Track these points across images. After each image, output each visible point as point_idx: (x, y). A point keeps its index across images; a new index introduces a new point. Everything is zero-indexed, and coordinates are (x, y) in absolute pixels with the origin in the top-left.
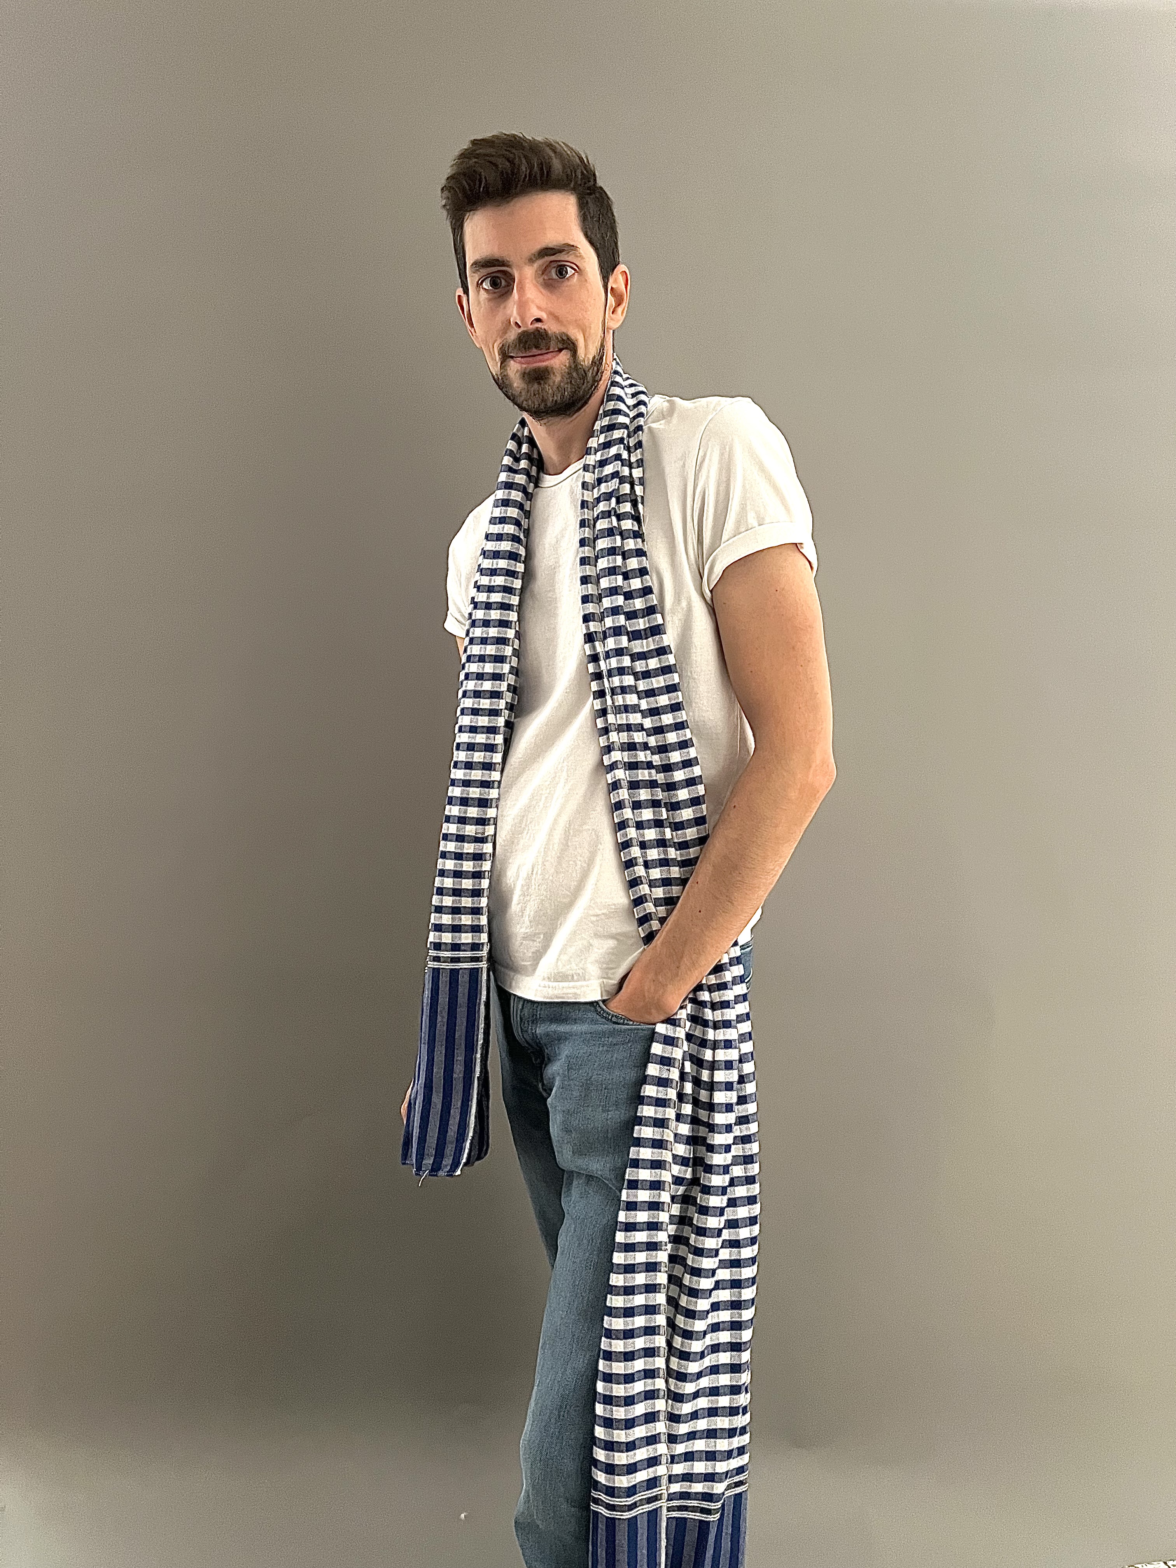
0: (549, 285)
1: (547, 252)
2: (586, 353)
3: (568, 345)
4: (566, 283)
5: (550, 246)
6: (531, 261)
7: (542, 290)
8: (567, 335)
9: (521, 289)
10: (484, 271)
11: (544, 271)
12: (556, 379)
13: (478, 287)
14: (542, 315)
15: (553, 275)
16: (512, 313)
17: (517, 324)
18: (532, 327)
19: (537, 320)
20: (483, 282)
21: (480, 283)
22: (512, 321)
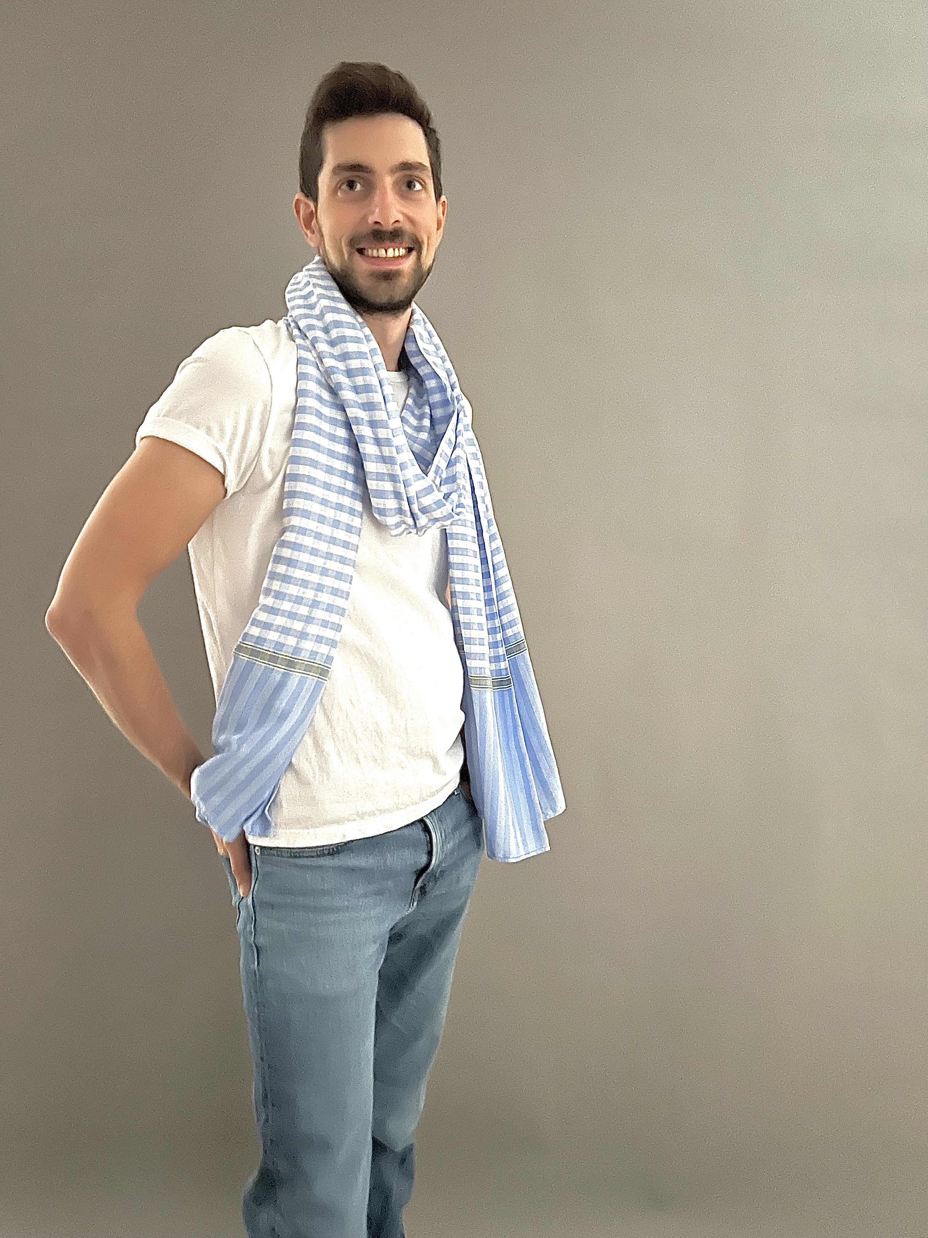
0: (401, 194)
1: (406, 166)
2: (427, 259)
3: (416, 247)
4: (415, 196)
6: (392, 171)
8: (417, 239)
9: (384, 194)
10: (348, 175)
11: (399, 181)
12: (405, 282)
13: (334, 191)
14: (400, 217)
15: (404, 188)
16: (373, 213)
17: (376, 223)
18: (389, 226)
19: (397, 221)
20: (341, 185)
21: (338, 185)
22: (371, 220)
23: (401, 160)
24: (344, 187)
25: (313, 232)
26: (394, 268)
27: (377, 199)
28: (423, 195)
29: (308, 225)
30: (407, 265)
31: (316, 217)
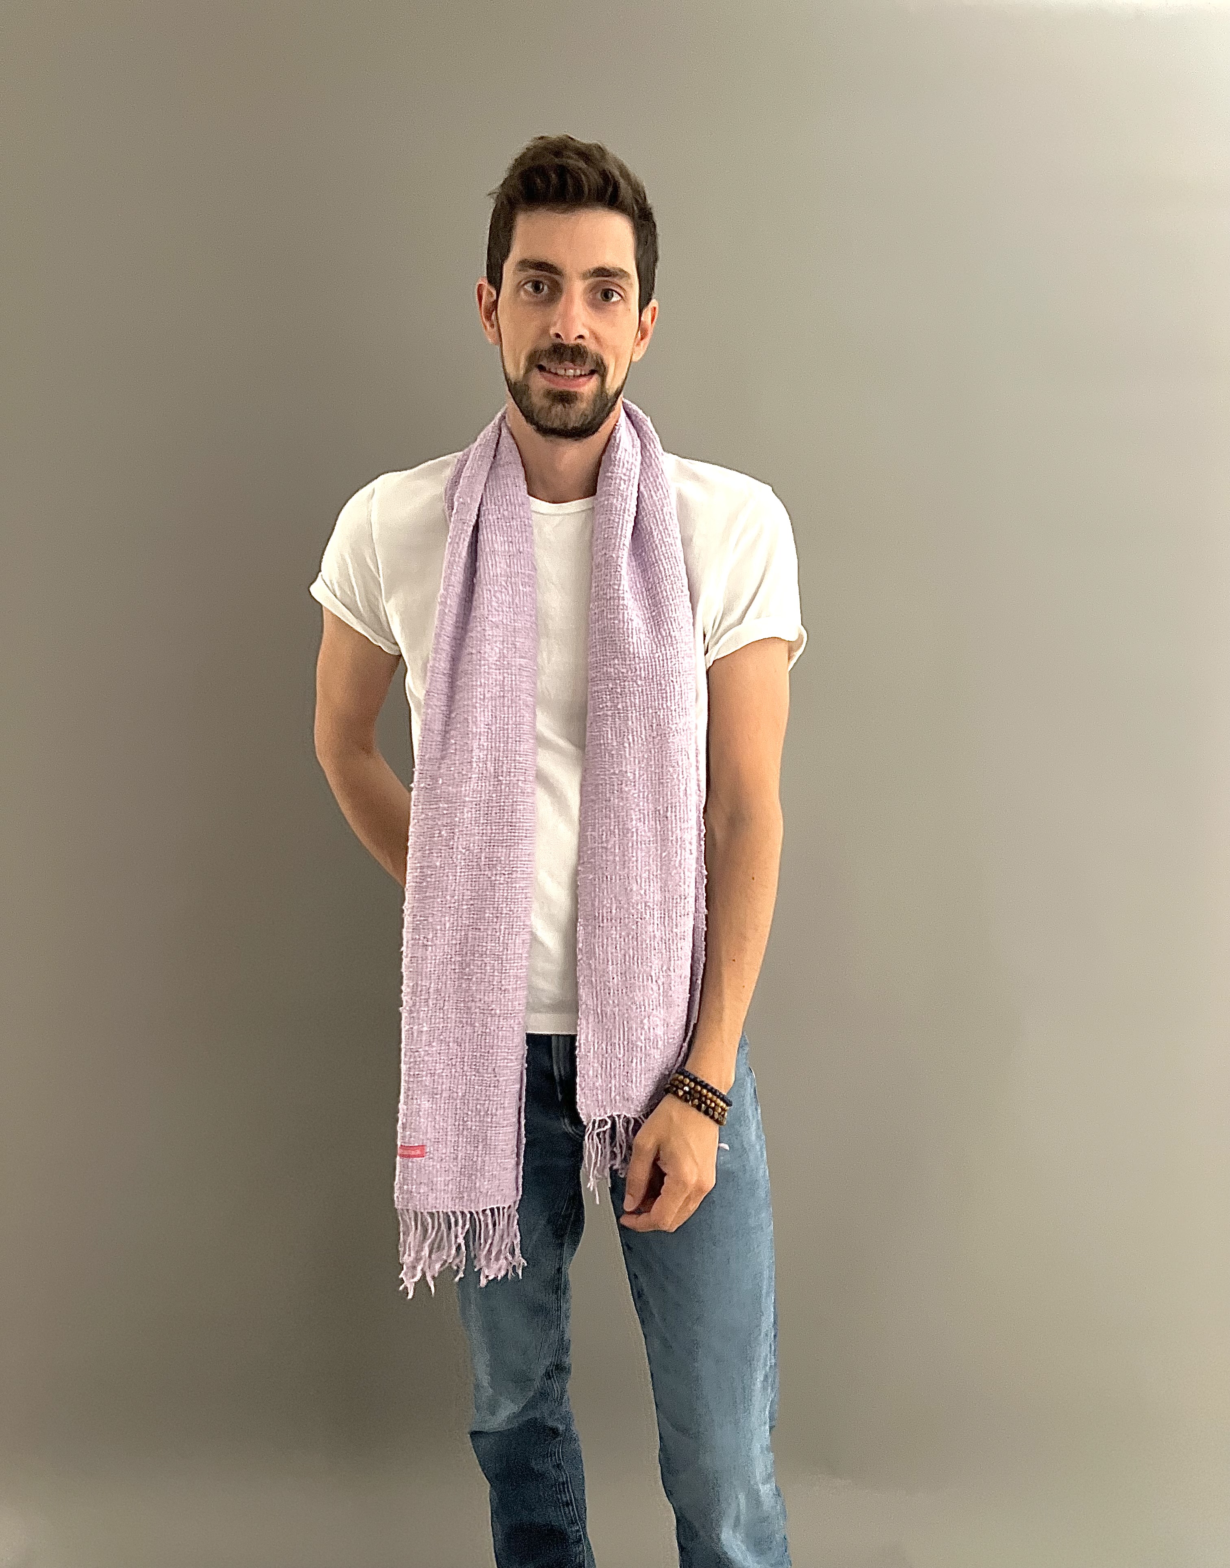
0: (594, 305)
1: (602, 272)
2: (613, 382)
3: (599, 369)
4: (612, 308)
5: (607, 267)
6: (585, 276)
7: (587, 308)
8: (602, 360)
9: (570, 301)
10: (532, 272)
11: (593, 289)
12: (582, 406)
13: (519, 287)
14: (585, 333)
15: (599, 296)
16: (555, 324)
17: (558, 336)
18: (572, 341)
19: (581, 337)
20: (526, 283)
21: (522, 283)
22: (552, 331)
23: (596, 265)
24: (529, 287)
25: (492, 326)
26: (572, 390)
27: (561, 306)
28: (621, 307)
29: (488, 318)
30: (588, 387)
31: (496, 313)
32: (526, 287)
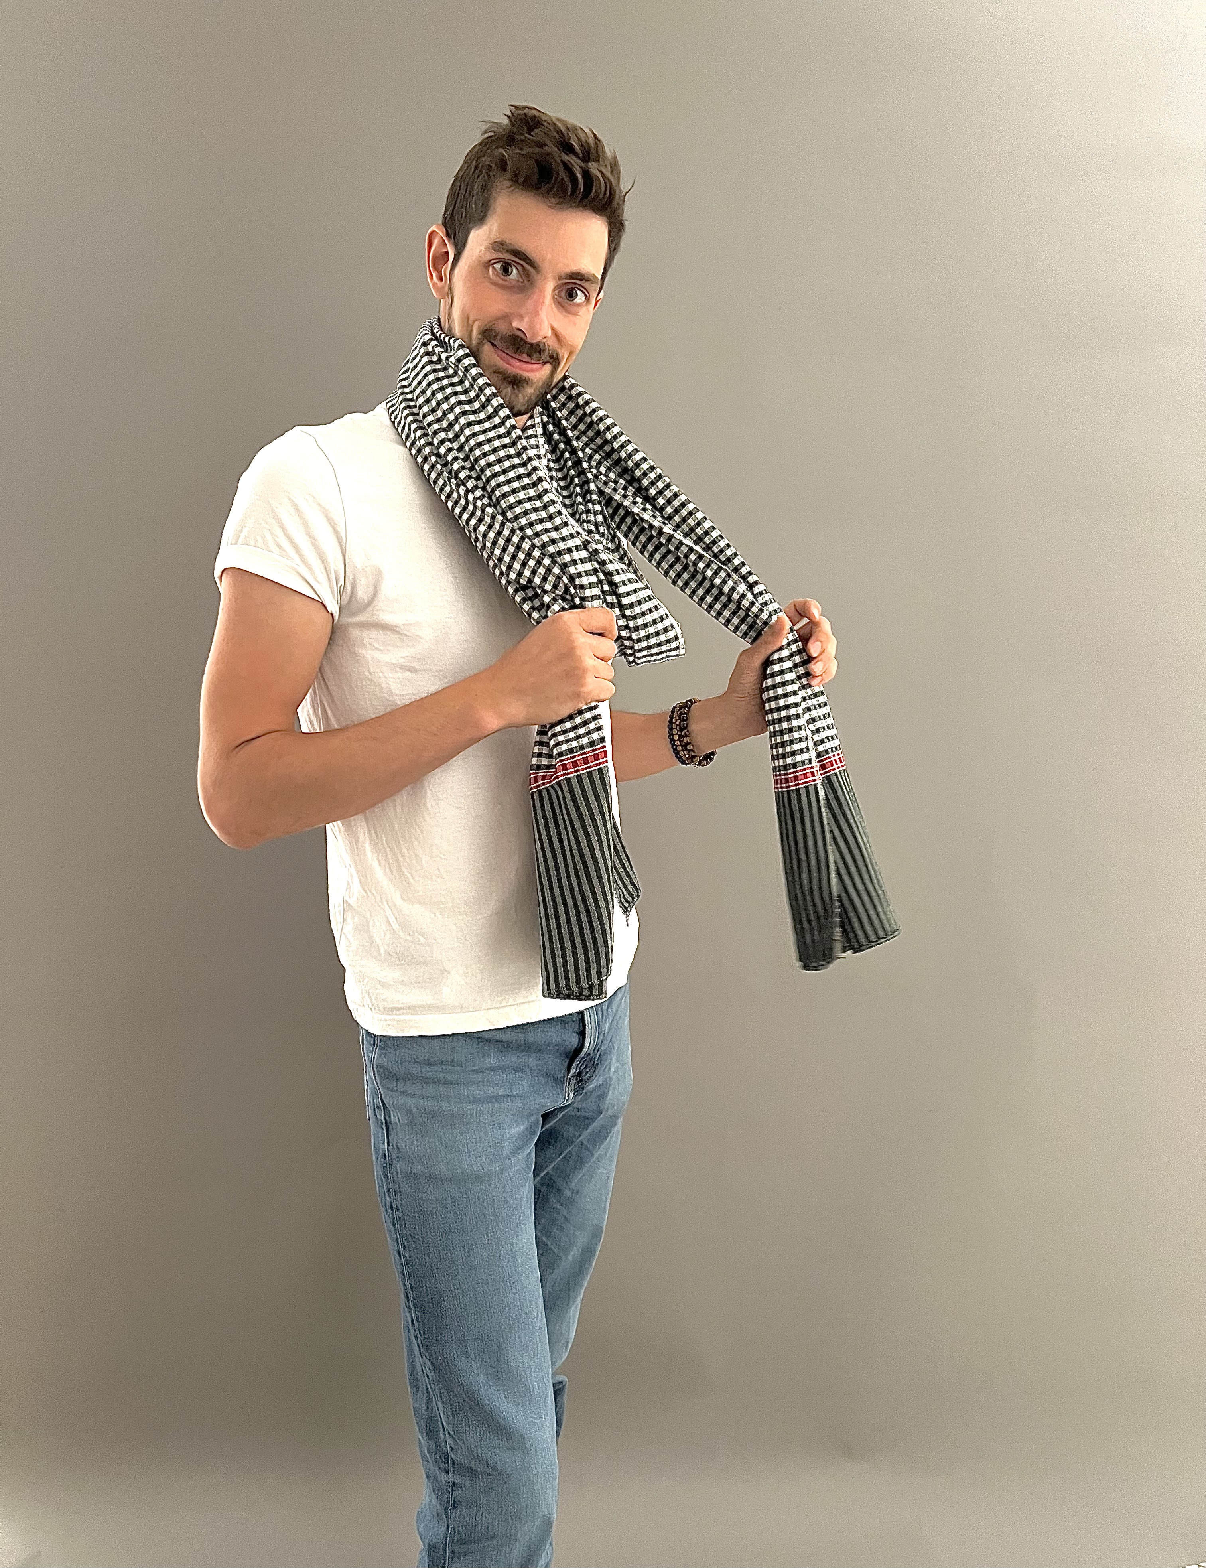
3: (554, 359)
5: (580, 271)
6: (560, 276)
8: (558, 355)
9: (542, 300)
10: (507, 256)
12: (532, 389)
13: (486, 263)
17: (521, 330)
18: (533, 338)
19: (543, 335)
20: (494, 262)
22: (516, 324)
25: (441, 280)
26: (524, 374)
29: (437, 266)
32: (494, 266)
